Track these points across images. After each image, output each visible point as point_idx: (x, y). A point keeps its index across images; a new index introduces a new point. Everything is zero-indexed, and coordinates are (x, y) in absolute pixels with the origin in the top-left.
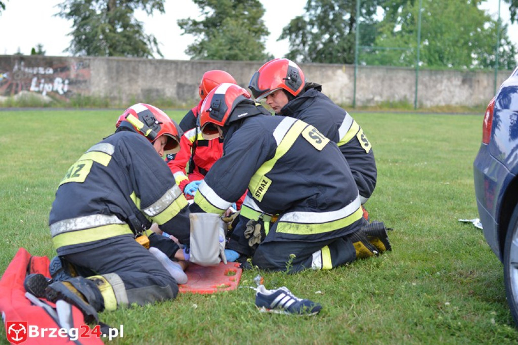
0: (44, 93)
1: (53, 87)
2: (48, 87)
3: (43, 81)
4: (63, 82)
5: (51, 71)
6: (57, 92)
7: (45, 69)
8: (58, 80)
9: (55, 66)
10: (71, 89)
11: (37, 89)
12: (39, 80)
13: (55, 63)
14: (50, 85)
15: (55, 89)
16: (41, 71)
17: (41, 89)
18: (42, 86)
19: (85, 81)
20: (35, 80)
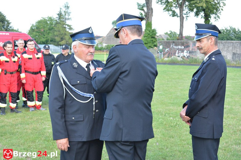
0: (180, 57)
1: (183, 54)
2: (181, 54)
3: (180, 52)
4: (187, 52)
5: (183, 47)
6: (185, 56)
7: (181, 46)
8: (185, 51)
9: (185, 45)
10: (190, 55)
11: (178, 55)
12: (179, 51)
13: (185, 44)
14: (182, 53)
15: (184, 55)
16: (180, 47)
17: (179, 55)
18: (180, 53)
19: (195, 52)
20: (177, 51)
